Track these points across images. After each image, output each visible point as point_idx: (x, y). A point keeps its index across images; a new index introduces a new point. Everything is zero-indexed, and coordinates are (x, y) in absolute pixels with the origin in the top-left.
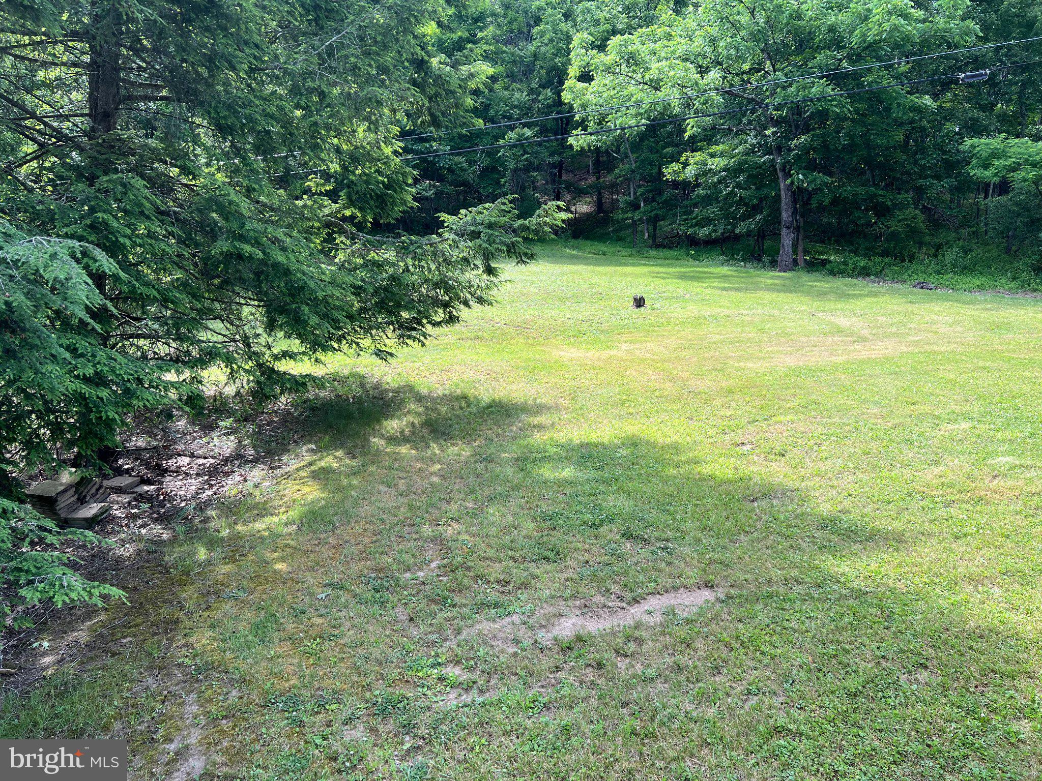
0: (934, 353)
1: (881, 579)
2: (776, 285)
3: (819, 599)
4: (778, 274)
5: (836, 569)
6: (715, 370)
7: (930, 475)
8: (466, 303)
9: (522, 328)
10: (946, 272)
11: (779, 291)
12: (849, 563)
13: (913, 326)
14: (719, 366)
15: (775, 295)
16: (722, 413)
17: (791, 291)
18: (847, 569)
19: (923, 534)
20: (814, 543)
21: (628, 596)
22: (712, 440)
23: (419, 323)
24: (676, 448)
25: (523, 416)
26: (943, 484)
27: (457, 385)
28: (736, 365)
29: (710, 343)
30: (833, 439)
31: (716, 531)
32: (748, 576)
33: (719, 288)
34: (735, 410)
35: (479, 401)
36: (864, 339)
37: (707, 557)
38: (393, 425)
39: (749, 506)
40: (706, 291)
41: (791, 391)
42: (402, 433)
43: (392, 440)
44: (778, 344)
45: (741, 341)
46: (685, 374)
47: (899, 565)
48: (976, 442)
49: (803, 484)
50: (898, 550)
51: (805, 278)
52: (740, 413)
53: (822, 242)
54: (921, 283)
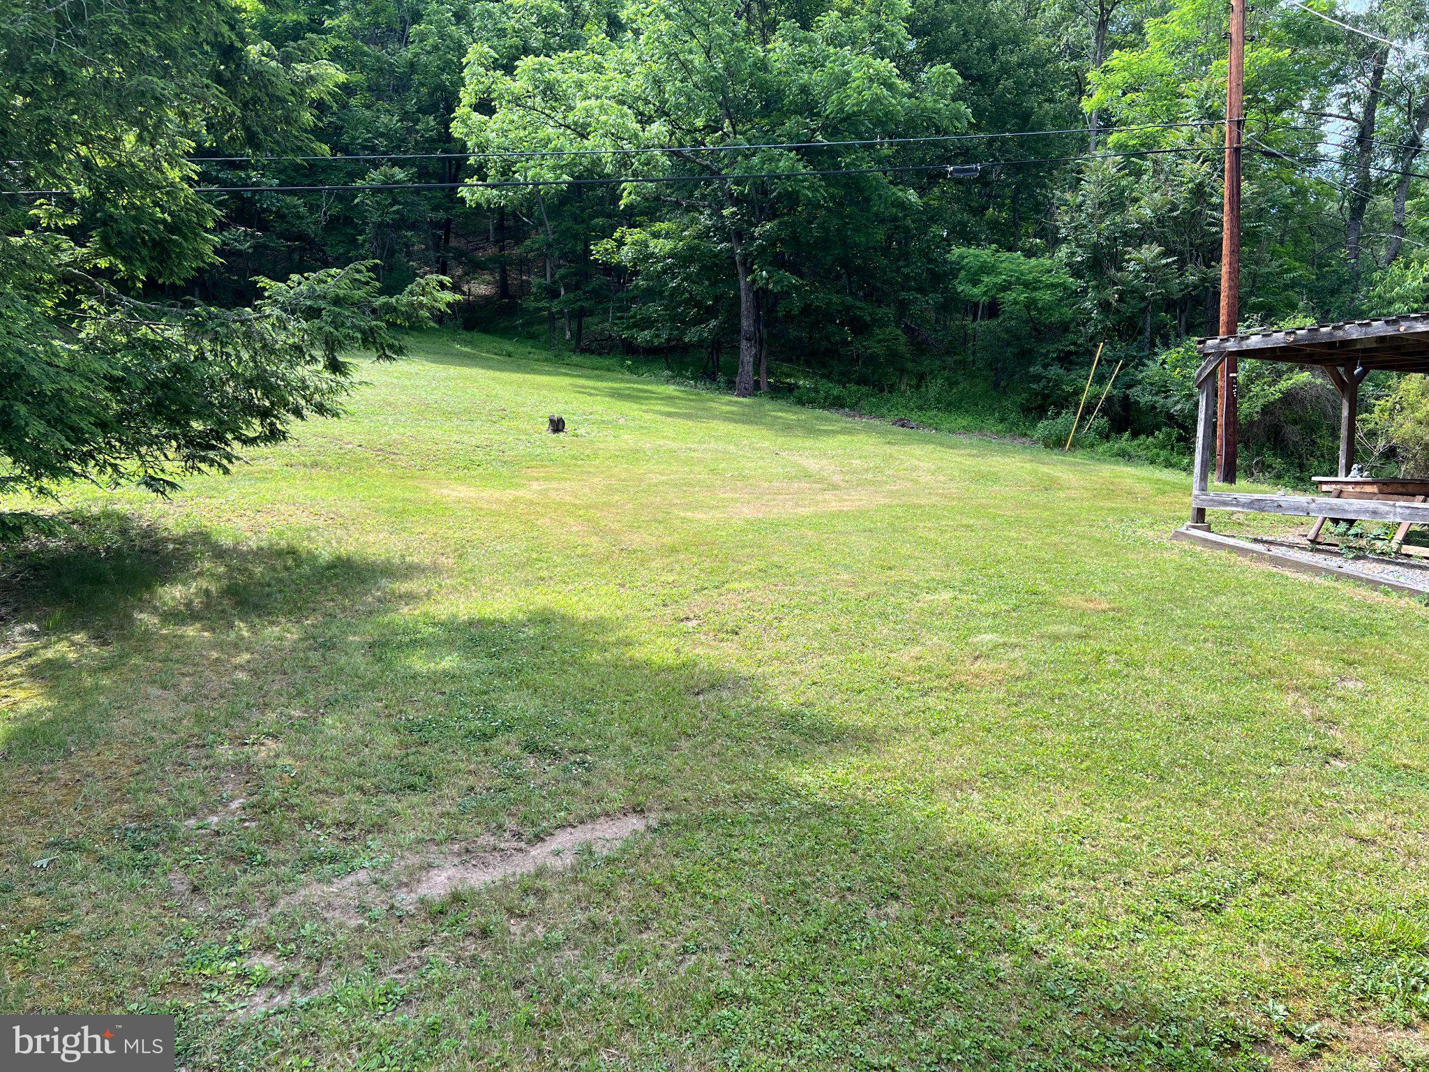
0: (914, 506)
1: (849, 789)
2: (732, 413)
3: (775, 820)
4: (736, 399)
5: (796, 779)
6: (656, 521)
7: (906, 656)
8: (298, 412)
9: (387, 453)
10: (929, 408)
11: (735, 421)
12: (811, 770)
13: (891, 472)
14: (660, 516)
15: (731, 426)
16: (663, 579)
17: (750, 422)
18: (809, 778)
19: (897, 730)
20: (771, 747)
21: (529, 832)
22: (649, 614)
23: (221, 438)
24: (601, 625)
25: (384, 582)
26: (920, 667)
27: (281, 534)
28: (682, 514)
29: (649, 485)
30: (796, 612)
31: (650, 736)
32: (689, 795)
33: (662, 414)
34: (679, 574)
35: (316, 558)
36: (836, 487)
37: (637, 771)
38: (173, 593)
39: (692, 700)
40: (647, 416)
41: (748, 550)
42: (189, 605)
43: (174, 616)
44: (734, 490)
45: (690, 485)
46: (615, 526)
47: (870, 771)
48: (957, 617)
49: (760, 670)
50: (868, 751)
51: (767, 407)
52: (685, 578)
53: (790, 361)
54: (901, 420)
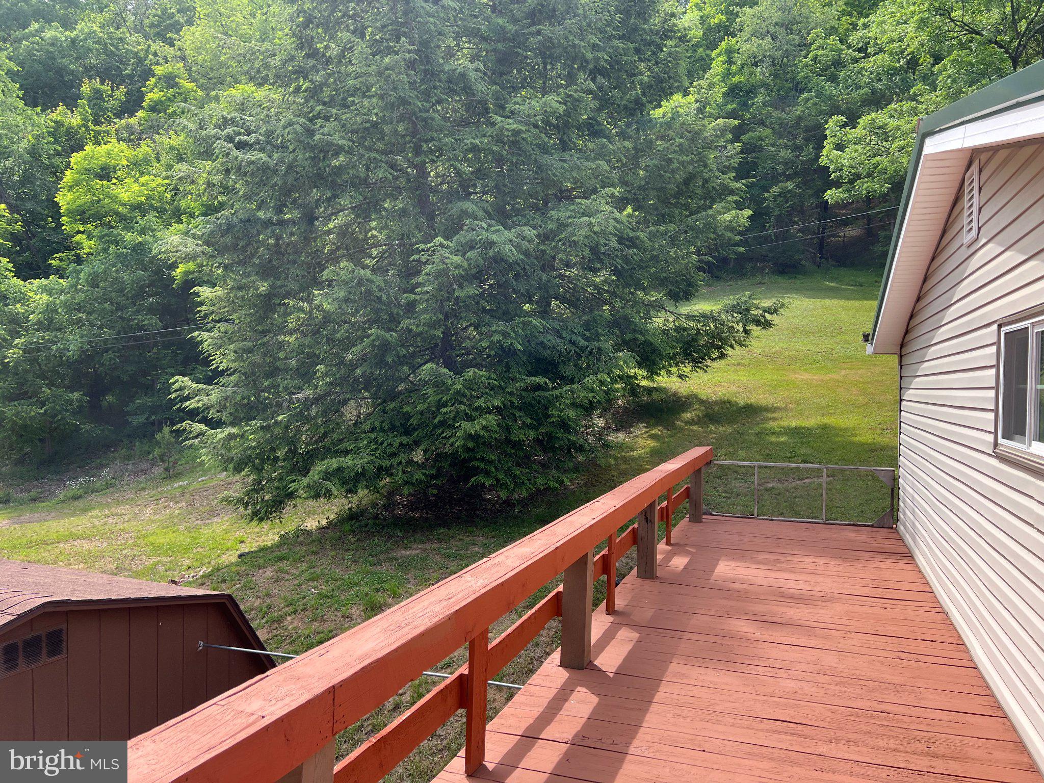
9: (773, 358)
23: (703, 359)
25: (764, 413)
35: (738, 404)
38: (687, 415)
42: (691, 419)
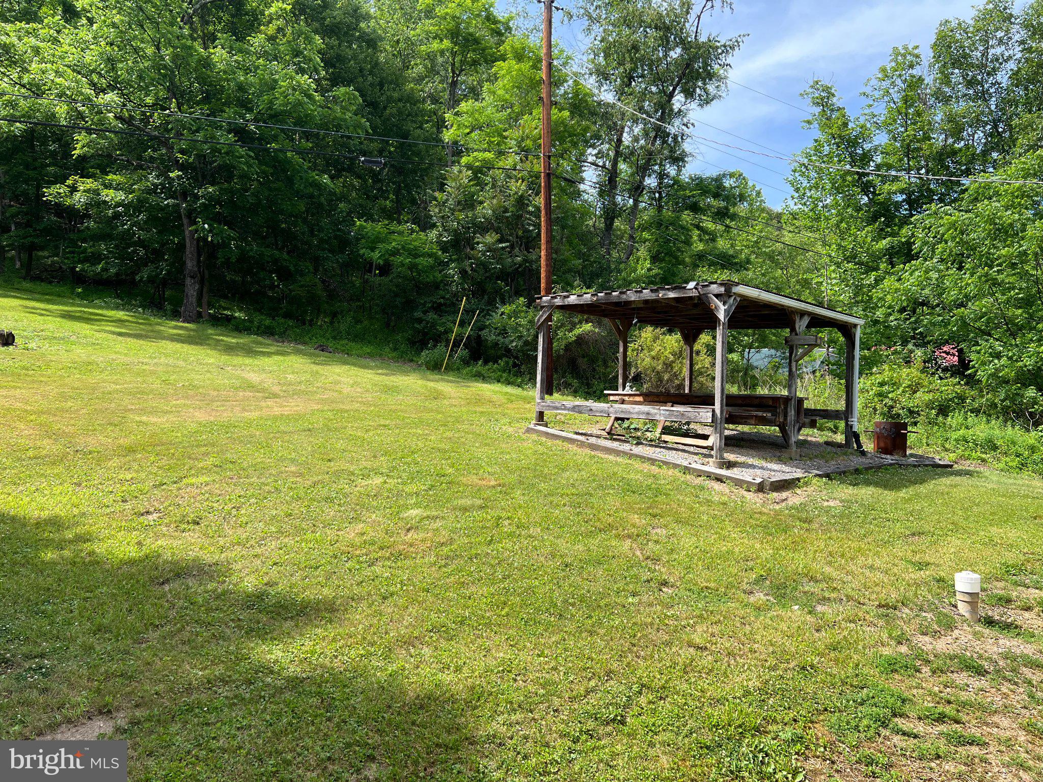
0: (342, 411)
1: (317, 659)
2: (179, 335)
3: (251, 700)
4: (181, 324)
5: (268, 657)
6: (110, 424)
7: (351, 534)
10: (341, 338)
11: (183, 342)
12: (281, 646)
13: (319, 384)
14: (116, 420)
15: (179, 345)
16: (121, 477)
17: (196, 344)
18: (280, 654)
19: (353, 599)
20: (240, 628)
22: (108, 510)
24: (56, 524)
26: (365, 542)
28: (138, 419)
29: (103, 393)
30: (253, 500)
31: (115, 631)
32: (161, 687)
33: (113, 333)
34: (137, 472)
36: (275, 396)
39: (158, 590)
40: (98, 335)
41: (203, 449)
44: (187, 398)
45: (142, 393)
46: (71, 429)
47: (334, 640)
48: (388, 497)
49: (223, 555)
50: (331, 621)
51: (210, 331)
52: (143, 475)
53: (225, 297)
54: (321, 346)
